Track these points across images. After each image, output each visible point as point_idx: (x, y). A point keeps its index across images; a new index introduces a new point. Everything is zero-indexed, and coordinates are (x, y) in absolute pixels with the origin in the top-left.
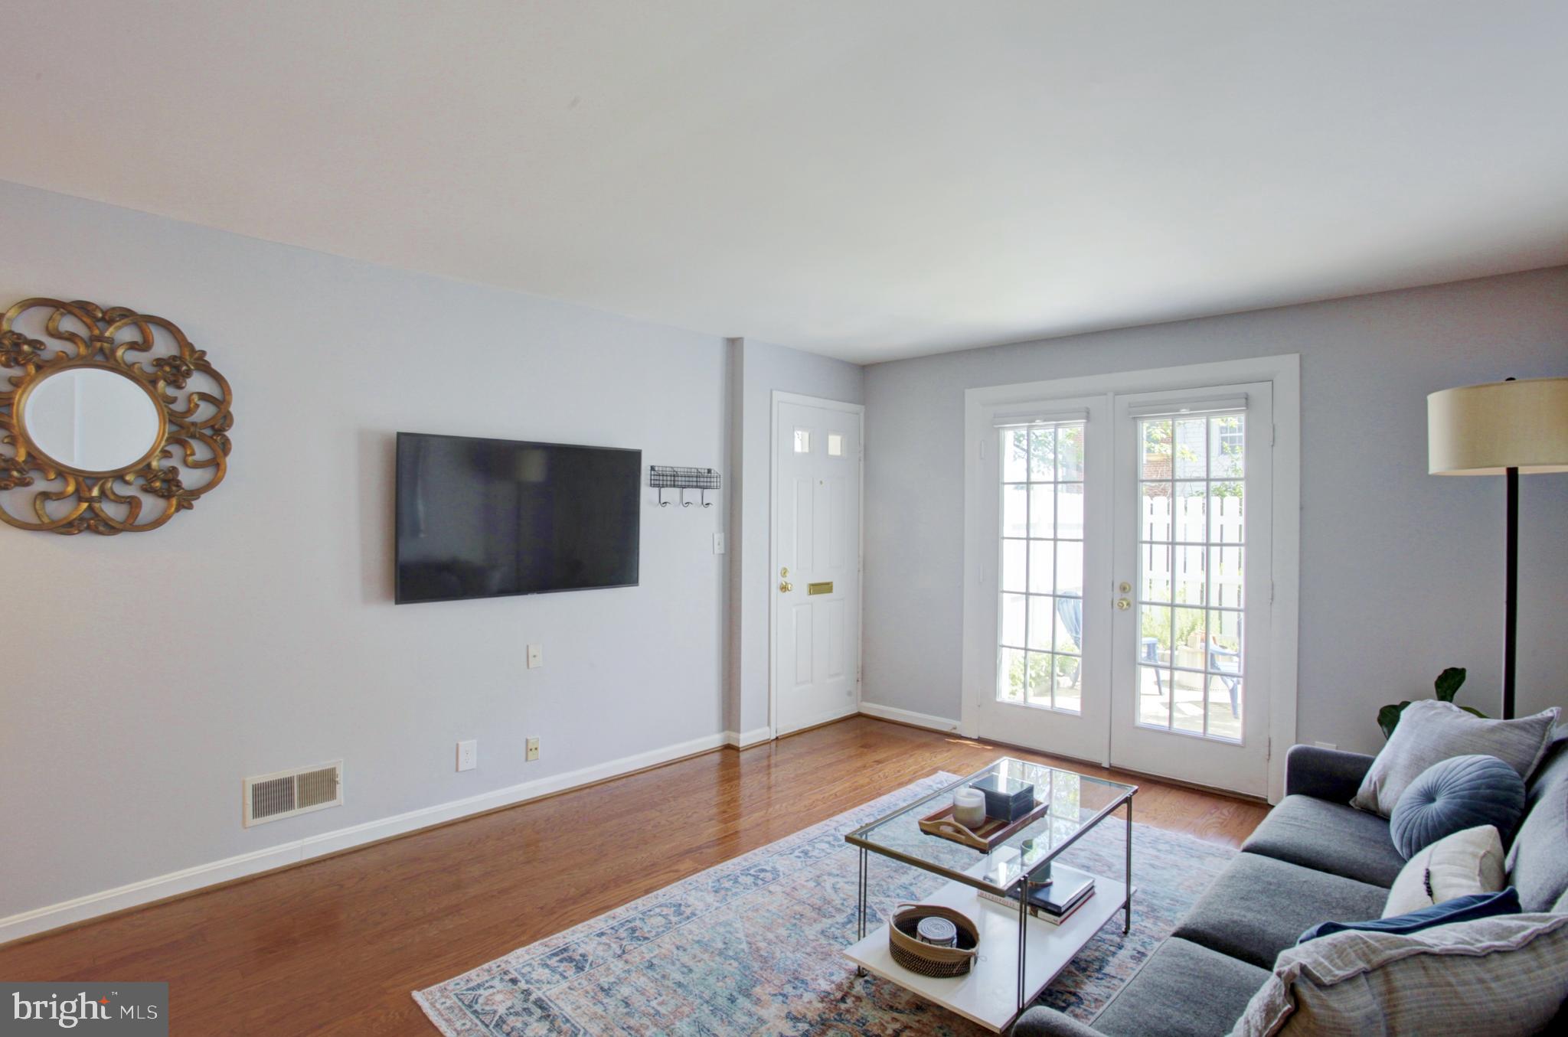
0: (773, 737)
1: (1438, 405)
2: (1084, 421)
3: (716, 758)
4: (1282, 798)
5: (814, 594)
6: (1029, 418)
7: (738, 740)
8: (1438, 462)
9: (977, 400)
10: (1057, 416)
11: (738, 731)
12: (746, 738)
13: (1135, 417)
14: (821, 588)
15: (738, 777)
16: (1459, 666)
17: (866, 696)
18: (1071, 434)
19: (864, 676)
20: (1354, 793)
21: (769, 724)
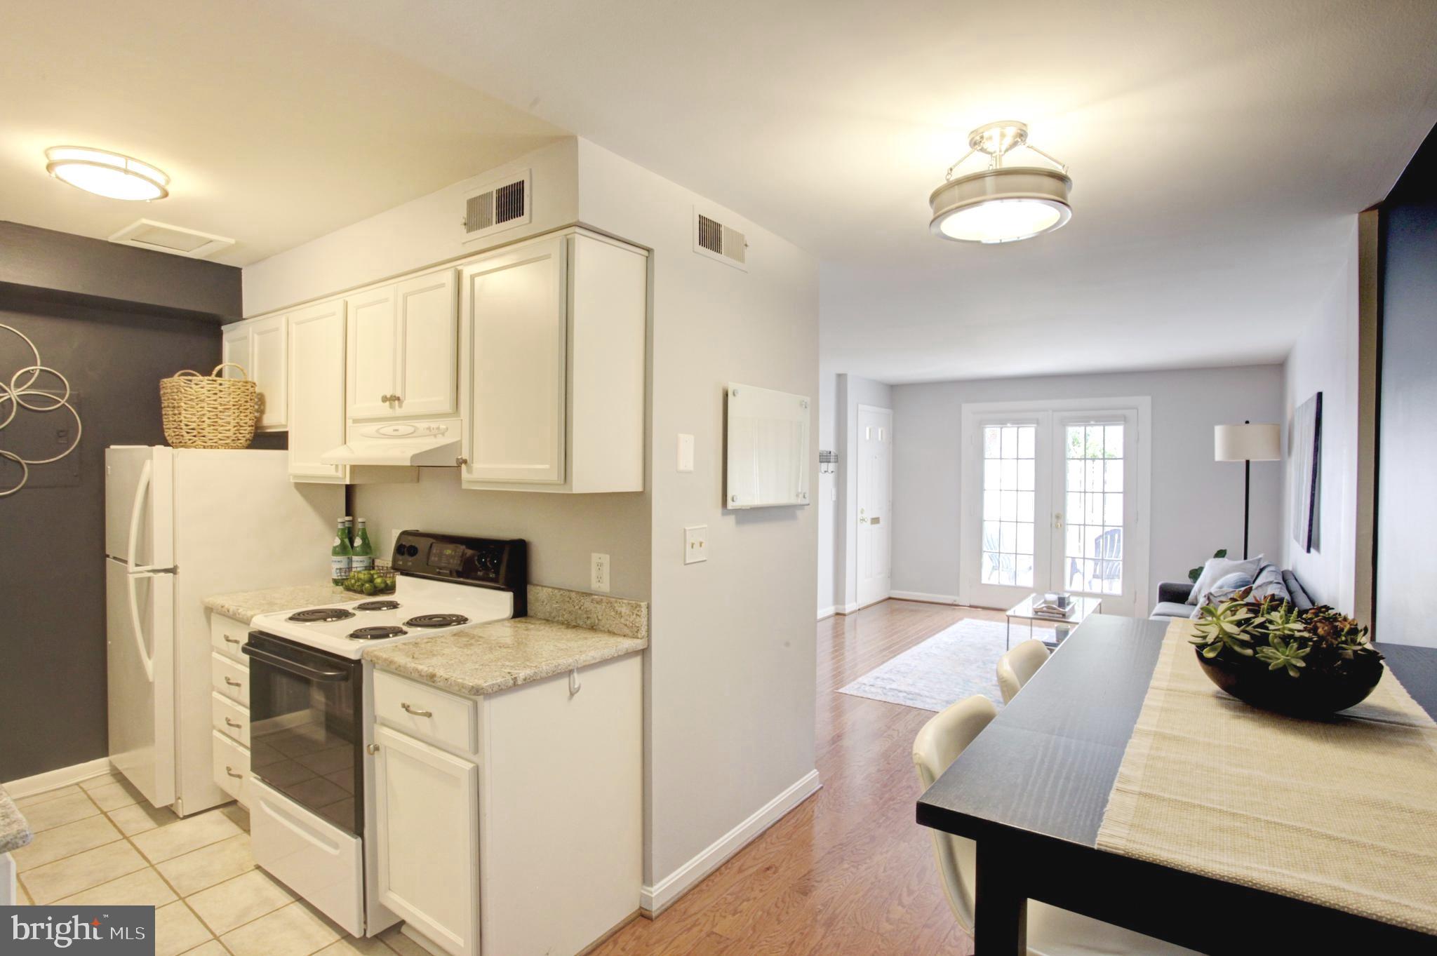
0: (857, 609)
1: (1219, 431)
2: (1035, 425)
3: (832, 621)
4: (1155, 605)
5: (874, 523)
6: (1002, 423)
7: (845, 609)
8: (1219, 456)
9: (969, 411)
10: (1019, 422)
11: (844, 603)
12: (849, 607)
13: (1065, 423)
14: (875, 521)
15: (843, 633)
16: (1224, 549)
17: (893, 586)
18: (1028, 434)
19: (893, 575)
20: (1187, 599)
21: (856, 601)
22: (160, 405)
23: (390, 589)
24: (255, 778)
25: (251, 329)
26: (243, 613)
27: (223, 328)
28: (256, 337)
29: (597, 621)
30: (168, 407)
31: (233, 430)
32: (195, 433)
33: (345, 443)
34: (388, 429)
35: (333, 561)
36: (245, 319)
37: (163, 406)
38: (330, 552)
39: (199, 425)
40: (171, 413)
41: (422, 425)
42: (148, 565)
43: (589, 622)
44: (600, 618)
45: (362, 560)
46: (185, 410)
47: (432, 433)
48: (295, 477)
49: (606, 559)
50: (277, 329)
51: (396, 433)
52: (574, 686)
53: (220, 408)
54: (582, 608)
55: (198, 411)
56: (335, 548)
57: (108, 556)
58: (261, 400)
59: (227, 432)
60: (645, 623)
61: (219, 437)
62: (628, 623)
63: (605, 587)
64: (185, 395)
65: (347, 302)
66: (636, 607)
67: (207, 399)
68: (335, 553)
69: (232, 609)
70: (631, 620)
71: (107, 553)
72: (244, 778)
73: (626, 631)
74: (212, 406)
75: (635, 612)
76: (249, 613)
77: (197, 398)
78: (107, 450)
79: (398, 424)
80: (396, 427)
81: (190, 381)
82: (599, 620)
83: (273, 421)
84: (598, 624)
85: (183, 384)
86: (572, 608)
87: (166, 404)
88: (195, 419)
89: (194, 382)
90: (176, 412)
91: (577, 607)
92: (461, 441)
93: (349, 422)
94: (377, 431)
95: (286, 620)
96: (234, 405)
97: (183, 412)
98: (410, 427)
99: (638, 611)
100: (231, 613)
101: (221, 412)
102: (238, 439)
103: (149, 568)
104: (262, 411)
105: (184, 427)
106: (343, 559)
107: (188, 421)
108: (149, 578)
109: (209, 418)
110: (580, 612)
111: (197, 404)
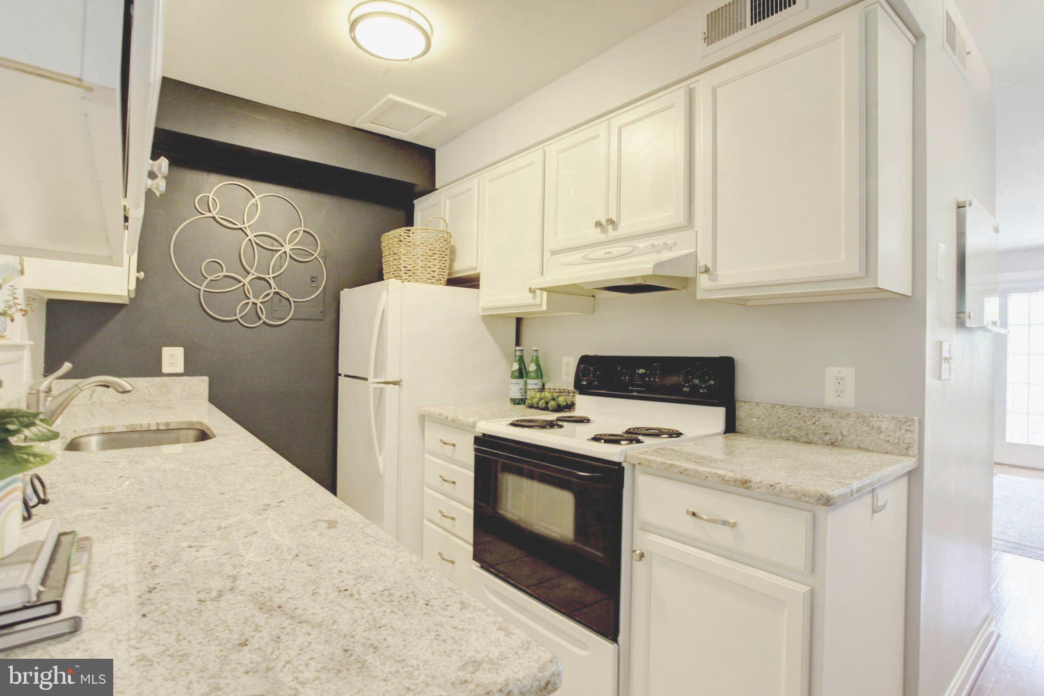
22: (381, 255)
23: (570, 406)
24: (476, 566)
25: (443, 196)
26: (464, 419)
27: (415, 202)
28: (448, 201)
29: (840, 437)
30: (389, 254)
31: (438, 271)
32: (410, 273)
33: (542, 274)
34: (599, 253)
35: (512, 383)
36: (437, 189)
37: (384, 255)
38: (509, 375)
39: (413, 267)
40: (391, 259)
41: (642, 245)
42: (381, 378)
43: (827, 438)
44: (845, 433)
45: (536, 383)
46: (404, 255)
47: (654, 249)
48: (484, 309)
49: (849, 373)
50: (470, 190)
51: (610, 256)
52: (877, 503)
53: (430, 253)
54: (817, 423)
55: (414, 256)
56: (513, 372)
57: (340, 375)
58: (453, 251)
59: (434, 273)
60: (917, 440)
61: (427, 277)
62: (891, 439)
63: (848, 400)
64: (405, 243)
65: (545, 152)
66: (906, 422)
67: (421, 245)
68: (513, 377)
69: (450, 416)
70: (897, 435)
71: (340, 372)
72: (455, 564)
73: (888, 447)
74: (424, 251)
75: (904, 427)
76: (471, 420)
77: (414, 244)
78: (341, 292)
79: (611, 247)
80: (607, 251)
81: (409, 230)
82: (842, 435)
83: (462, 268)
84: (842, 440)
85: (403, 234)
86: (802, 423)
87: (387, 253)
88: (411, 262)
89: (412, 231)
90: (396, 257)
91: (808, 423)
92: (696, 252)
93: (547, 255)
94: (584, 257)
95: (507, 425)
96: (439, 251)
97: (403, 256)
98: (629, 248)
99: (910, 426)
100: (450, 419)
101: (430, 256)
102: (440, 280)
103: (382, 380)
104: (452, 260)
105: (403, 269)
106: (521, 381)
107: (406, 264)
108: (382, 389)
109: (422, 261)
110: (813, 427)
111: (413, 250)
